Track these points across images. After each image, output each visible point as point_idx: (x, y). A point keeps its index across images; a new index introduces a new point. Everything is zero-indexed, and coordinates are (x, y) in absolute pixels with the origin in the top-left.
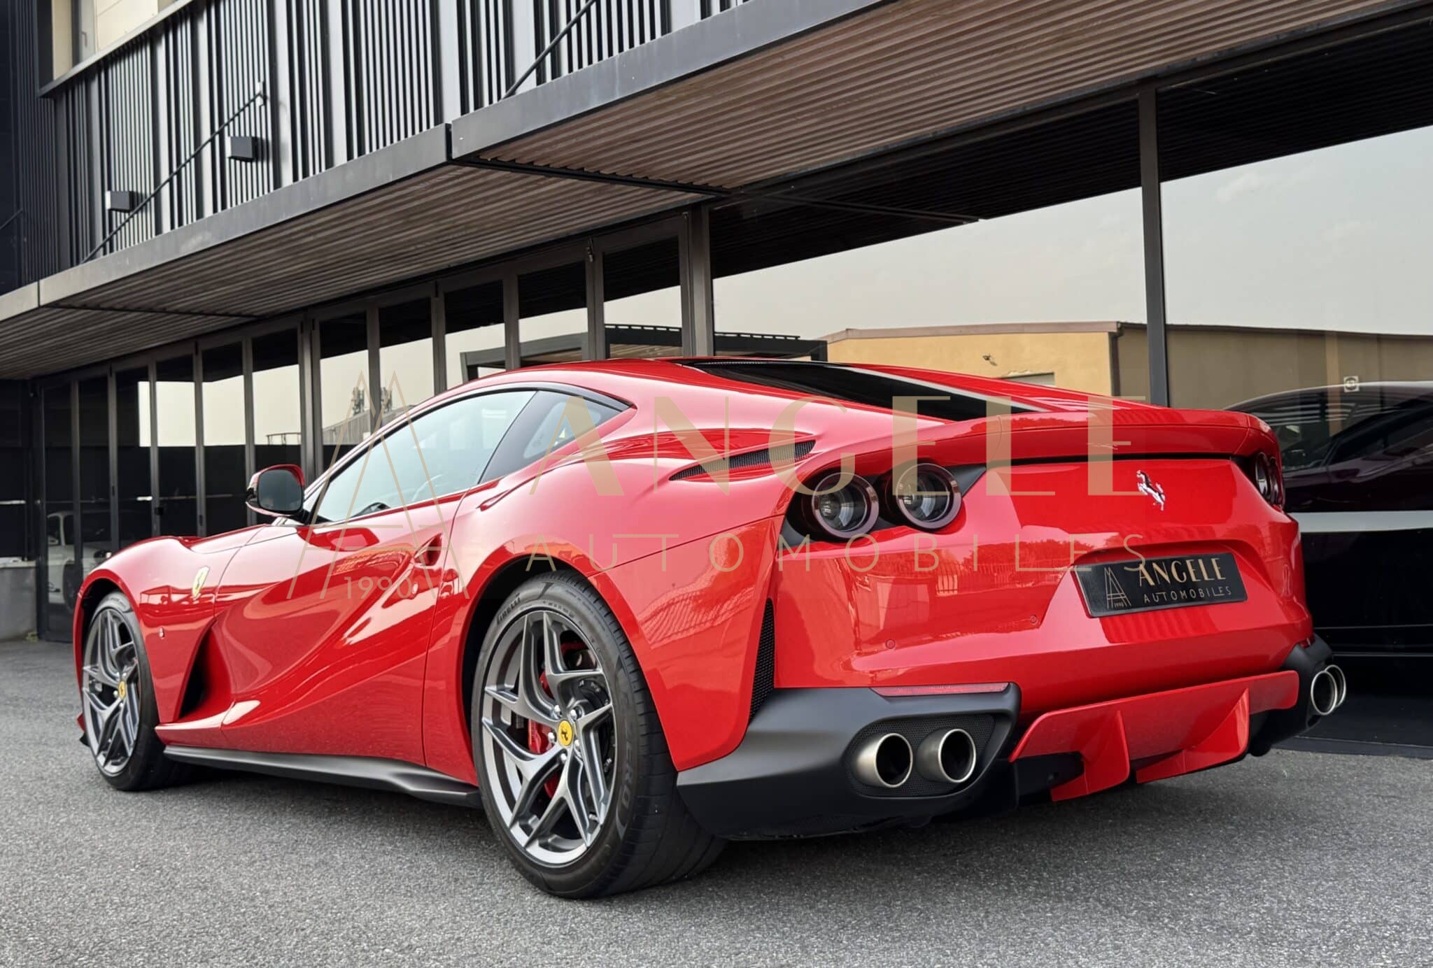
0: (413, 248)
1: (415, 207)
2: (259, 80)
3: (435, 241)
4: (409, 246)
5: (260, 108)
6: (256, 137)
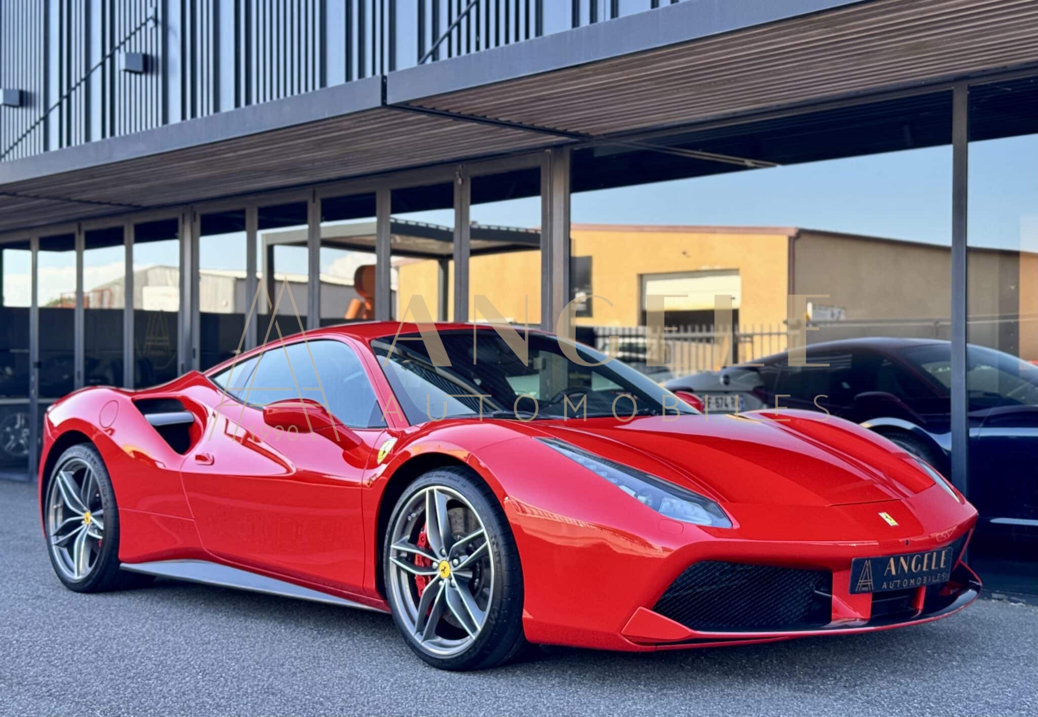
0: (310, 165)
2: (151, 5)
3: (332, 161)
5: (151, 30)
6: (145, 55)
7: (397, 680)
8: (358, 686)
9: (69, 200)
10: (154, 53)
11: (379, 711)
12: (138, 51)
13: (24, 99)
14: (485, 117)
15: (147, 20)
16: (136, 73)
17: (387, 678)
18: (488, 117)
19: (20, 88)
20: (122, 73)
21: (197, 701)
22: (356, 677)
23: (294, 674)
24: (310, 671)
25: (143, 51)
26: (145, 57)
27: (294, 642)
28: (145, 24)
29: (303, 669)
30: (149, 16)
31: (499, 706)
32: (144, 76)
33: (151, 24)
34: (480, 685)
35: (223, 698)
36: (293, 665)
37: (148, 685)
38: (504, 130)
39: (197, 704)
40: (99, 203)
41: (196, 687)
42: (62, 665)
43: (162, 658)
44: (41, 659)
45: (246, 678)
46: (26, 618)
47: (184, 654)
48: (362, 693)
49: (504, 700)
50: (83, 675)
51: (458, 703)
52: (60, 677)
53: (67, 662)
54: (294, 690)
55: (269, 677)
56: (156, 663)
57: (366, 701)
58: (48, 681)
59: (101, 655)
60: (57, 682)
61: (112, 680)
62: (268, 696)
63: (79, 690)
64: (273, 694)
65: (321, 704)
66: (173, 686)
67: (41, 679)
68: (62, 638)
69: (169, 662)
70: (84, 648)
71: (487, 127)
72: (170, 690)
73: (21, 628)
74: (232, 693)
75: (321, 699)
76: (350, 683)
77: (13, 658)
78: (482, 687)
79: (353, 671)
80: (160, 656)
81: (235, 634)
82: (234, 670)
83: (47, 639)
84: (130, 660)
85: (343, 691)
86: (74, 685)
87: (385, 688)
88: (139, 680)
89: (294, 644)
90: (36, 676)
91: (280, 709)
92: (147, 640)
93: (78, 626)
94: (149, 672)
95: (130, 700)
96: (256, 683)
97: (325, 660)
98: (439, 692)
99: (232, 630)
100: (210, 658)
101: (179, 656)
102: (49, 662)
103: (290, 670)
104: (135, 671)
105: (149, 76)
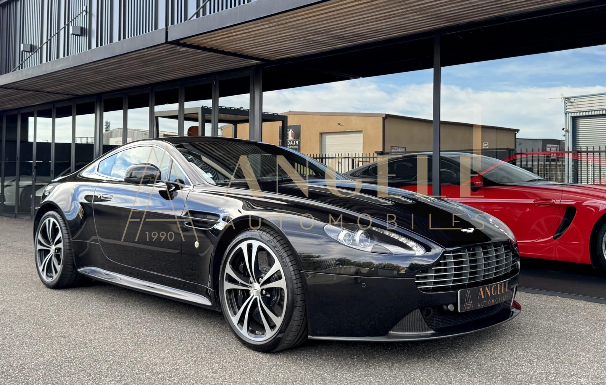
0: (145, 74)
1: (149, 59)
2: (85, 5)
3: (154, 72)
4: (144, 73)
5: (84, 16)
6: (82, 27)
7: (134, 330)
8: (112, 333)
10: (85, 27)
11: (113, 349)
12: (79, 26)
13: (32, 49)
15: (83, 11)
16: (78, 35)
17: (130, 328)
18: (219, 49)
19: (31, 44)
20: (72, 35)
21: (21, 342)
22: (114, 327)
23: (84, 324)
24: (92, 323)
25: (81, 26)
26: (82, 28)
27: (95, 305)
28: (82, 13)
29: (89, 322)
30: (84, 10)
31: (179, 346)
32: (81, 37)
33: (84, 13)
34: (176, 333)
35: (36, 339)
36: (86, 320)
38: (228, 57)
40: (58, 93)
47: (35, 312)
48: (111, 337)
49: (184, 342)
51: (158, 344)
55: (69, 327)
71: (219, 55)
78: (176, 334)
79: (114, 324)
81: (69, 300)
82: (54, 322)
85: (102, 336)
87: (125, 334)
89: (95, 307)
98: (152, 337)
99: (69, 298)
103: (83, 322)
105: (83, 37)
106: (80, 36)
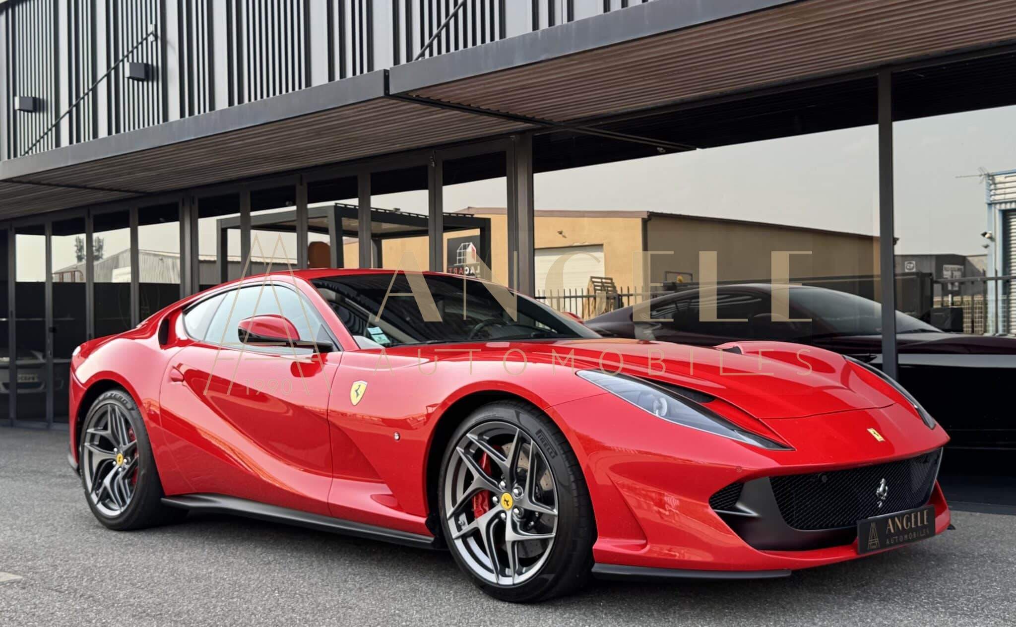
2: (151, 23)
5: (152, 43)
6: (147, 65)
9: (85, 188)
10: (155, 64)
12: (140, 61)
13: (37, 105)
14: (470, 105)
15: (147, 35)
16: (139, 80)
18: (472, 105)
19: (33, 96)
20: (126, 80)
23: (361, 589)
24: (373, 586)
25: (145, 62)
26: (147, 67)
28: (146, 39)
30: (149, 32)
32: (145, 83)
33: (151, 38)
37: (234, 603)
38: (481, 117)
39: (287, 619)
40: (111, 190)
41: (278, 604)
42: (146, 587)
43: (235, 578)
44: (125, 582)
45: (319, 594)
46: (93, 545)
50: (170, 596)
52: (150, 598)
53: (149, 584)
54: (368, 604)
56: (232, 583)
57: (438, 612)
58: (140, 602)
59: (178, 577)
60: (148, 603)
61: (198, 599)
62: (347, 610)
63: (172, 609)
64: (351, 608)
65: (400, 616)
66: (257, 603)
67: (132, 600)
68: (135, 562)
69: (243, 582)
70: (159, 571)
71: (467, 115)
72: (256, 608)
73: (93, 555)
74: (313, 608)
75: (397, 612)
76: (415, 596)
77: (98, 582)
80: (232, 577)
82: (304, 587)
83: (122, 564)
84: (205, 580)
85: (413, 604)
86: (165, 604)
87: (449, 600)
88: (223, 598)
90: (127, 598)
91: (365, 622)
92: (213, 563)
93: (144, 551)
94: (228, 591)
95: (224, 618)
96: (330, 598)
97: (382, 575)
100: (278, 577)
101: (249, 576)
102: (133, 585)
104: (215, 591)
105: (150, 84)
106: (143, 81)
